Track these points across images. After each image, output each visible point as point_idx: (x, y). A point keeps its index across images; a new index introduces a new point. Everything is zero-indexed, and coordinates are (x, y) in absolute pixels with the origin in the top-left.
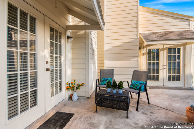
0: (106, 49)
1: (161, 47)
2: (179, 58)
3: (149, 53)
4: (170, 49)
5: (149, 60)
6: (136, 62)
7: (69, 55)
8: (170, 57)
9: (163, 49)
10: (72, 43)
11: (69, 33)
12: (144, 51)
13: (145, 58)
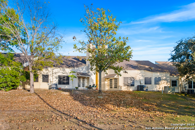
1: (112, 78)
2: (117, 81)
4: (115, 79)
6: (104, 83)
8: (115, 81)
10: (87, 79)
11: (86, 77)
12: (109, 79)
13: (109, 82)
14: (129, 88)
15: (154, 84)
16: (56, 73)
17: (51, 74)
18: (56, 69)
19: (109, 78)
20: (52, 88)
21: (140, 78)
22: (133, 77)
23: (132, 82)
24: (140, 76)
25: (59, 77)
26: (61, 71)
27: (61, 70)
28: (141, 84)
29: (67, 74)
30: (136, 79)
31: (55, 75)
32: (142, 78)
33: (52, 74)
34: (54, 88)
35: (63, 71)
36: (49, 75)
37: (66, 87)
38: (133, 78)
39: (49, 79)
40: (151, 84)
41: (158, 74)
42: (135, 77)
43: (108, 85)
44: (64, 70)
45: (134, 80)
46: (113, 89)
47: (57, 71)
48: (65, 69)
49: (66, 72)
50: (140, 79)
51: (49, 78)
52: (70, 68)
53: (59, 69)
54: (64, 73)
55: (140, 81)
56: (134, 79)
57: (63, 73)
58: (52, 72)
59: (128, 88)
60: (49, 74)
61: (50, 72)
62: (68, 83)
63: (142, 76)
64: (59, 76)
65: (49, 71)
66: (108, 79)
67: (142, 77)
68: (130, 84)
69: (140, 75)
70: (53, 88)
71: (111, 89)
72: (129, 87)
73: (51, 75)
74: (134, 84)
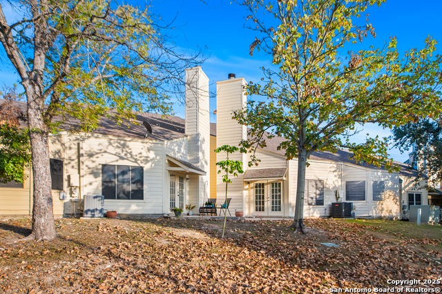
0: (218, 184)
1: (265, 182)
2: (280, 191)
3: (256, 187)
4: (273, 184)
5: (256, 193)
6: (240, 195)
7: (188, 189)
8: (273, 190)
9: (268, 184)
10: (189, 182)
11: (187, 176)
12: (252, 185)
13: (253, 191)
14: (312, 211)
15: (372, 198)
16: (91, 155)
17: (70, 159)
18: (92, 139)
19: (252, 182)
20: (87, 212)
21: (336, 183)
22: (321, 178)
23: (319, 195)
24: (335, 176)
25: (103, 172)
26: (111, 149)
27: (110, 144)
28: (337, 199)
29: (136, 161)
30: (327, 186)
31: (87, 163)
32: (340, 183)
33: (74, 157)
34: (97, 214)
35: (119, 151)
36: (65, 162)
37: (134, 207)
38: (320, 181)
39: (65, 177)
40: (364, 200)
41: (379, 174)
42: (325, 181)
43: (249, 202)
44: (124, 146)
45: (322, 189)
46: (268, 213)
47: (96, 149)
48: (128, 143)
49: (130, 153)
50: (335, 187)
51: (65, 172)
52: (146, 140)
53: (104, 140)
54: (123, 155)
55: (336, 192)
56: (323, 184)
57: (122, 158)
58: (74, 151)
59: (309, 209)
60: (65, 155)
61: (68, 151)
62: (138, 195)
63: (341, 177)
64: (104, 165)
65: (63, 144)
66: (249, 183)
67: (339, 180)
68: (314, 199)
69: (336, 173)
70: (93, 211)
71: (261, 214)
72: (311, 207)
73: (74, 163)
74: (323, 200)
